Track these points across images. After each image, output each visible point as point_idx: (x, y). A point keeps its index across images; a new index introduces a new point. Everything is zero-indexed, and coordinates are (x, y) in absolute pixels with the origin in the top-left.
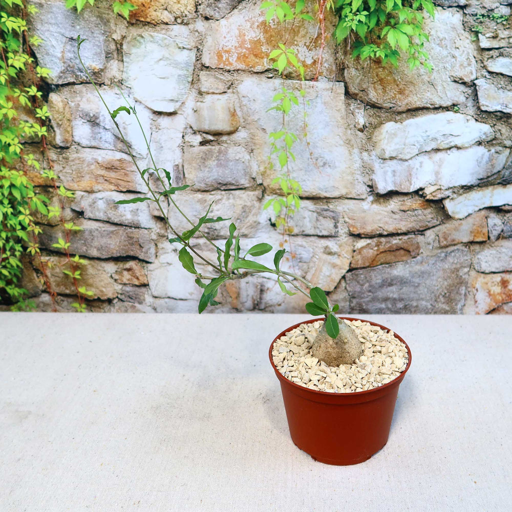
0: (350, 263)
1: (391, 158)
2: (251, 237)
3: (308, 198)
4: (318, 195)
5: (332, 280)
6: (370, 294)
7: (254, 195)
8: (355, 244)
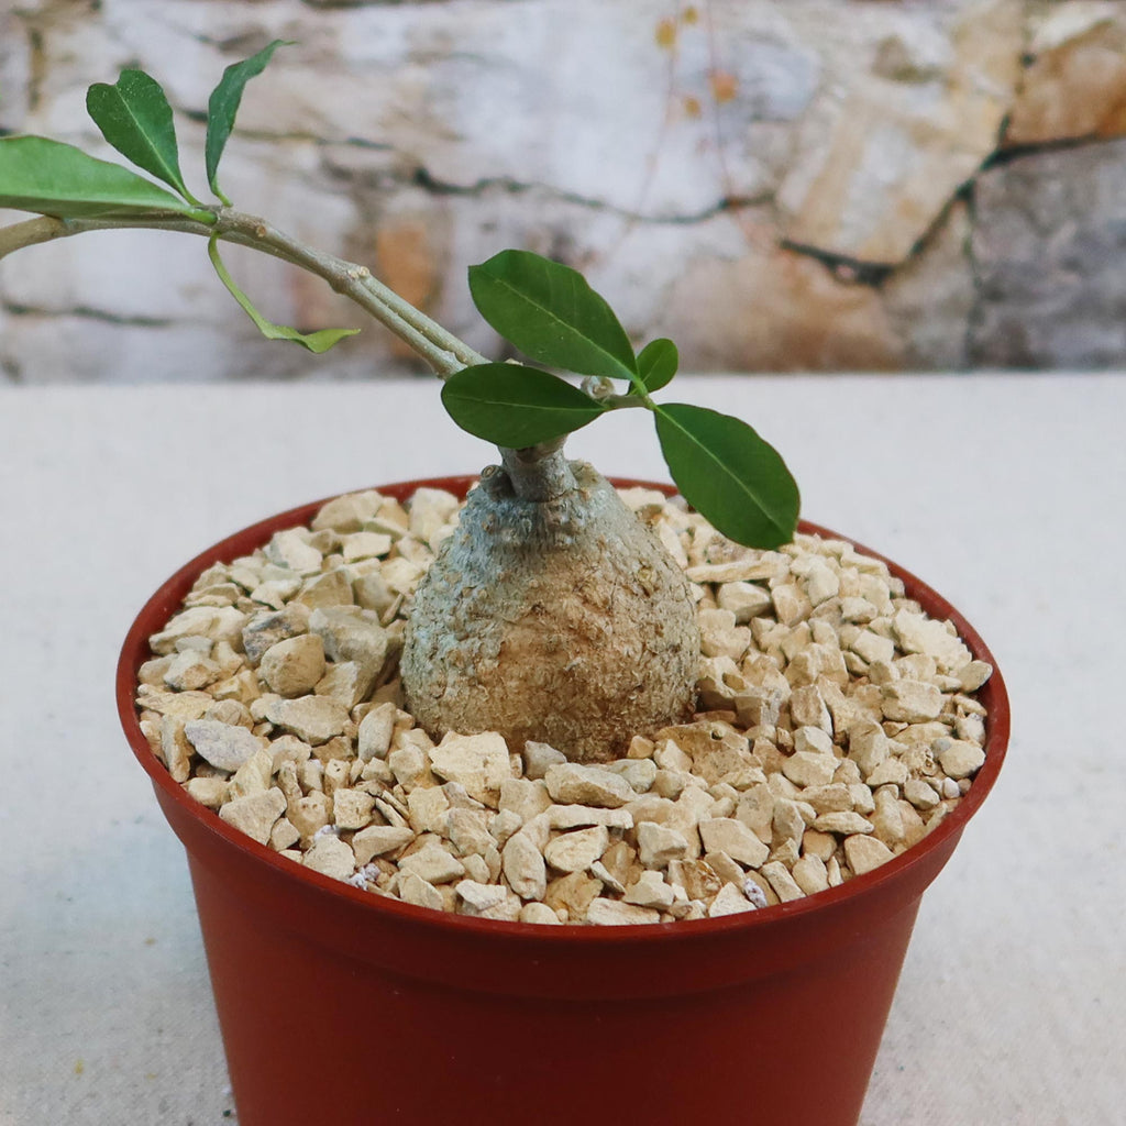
0: (1007, 122)
5: (909, 209)
6: (1071, 279)
8: (1035, 22)
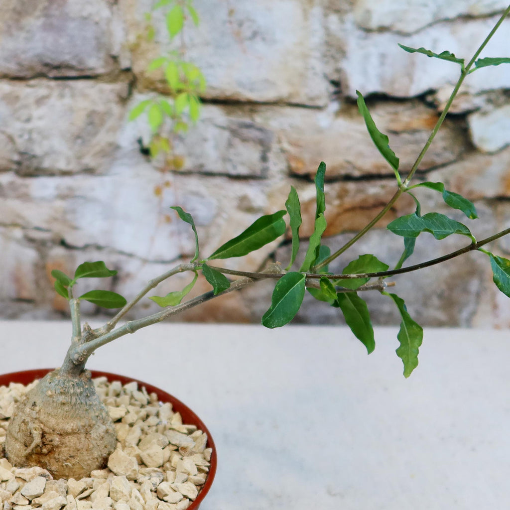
0: (288, 230)
1: (382, 29)
2: (101, 175)
3: (215, 101)
4: (236, 97)
7: (112, 91)
8: (299, 191)
